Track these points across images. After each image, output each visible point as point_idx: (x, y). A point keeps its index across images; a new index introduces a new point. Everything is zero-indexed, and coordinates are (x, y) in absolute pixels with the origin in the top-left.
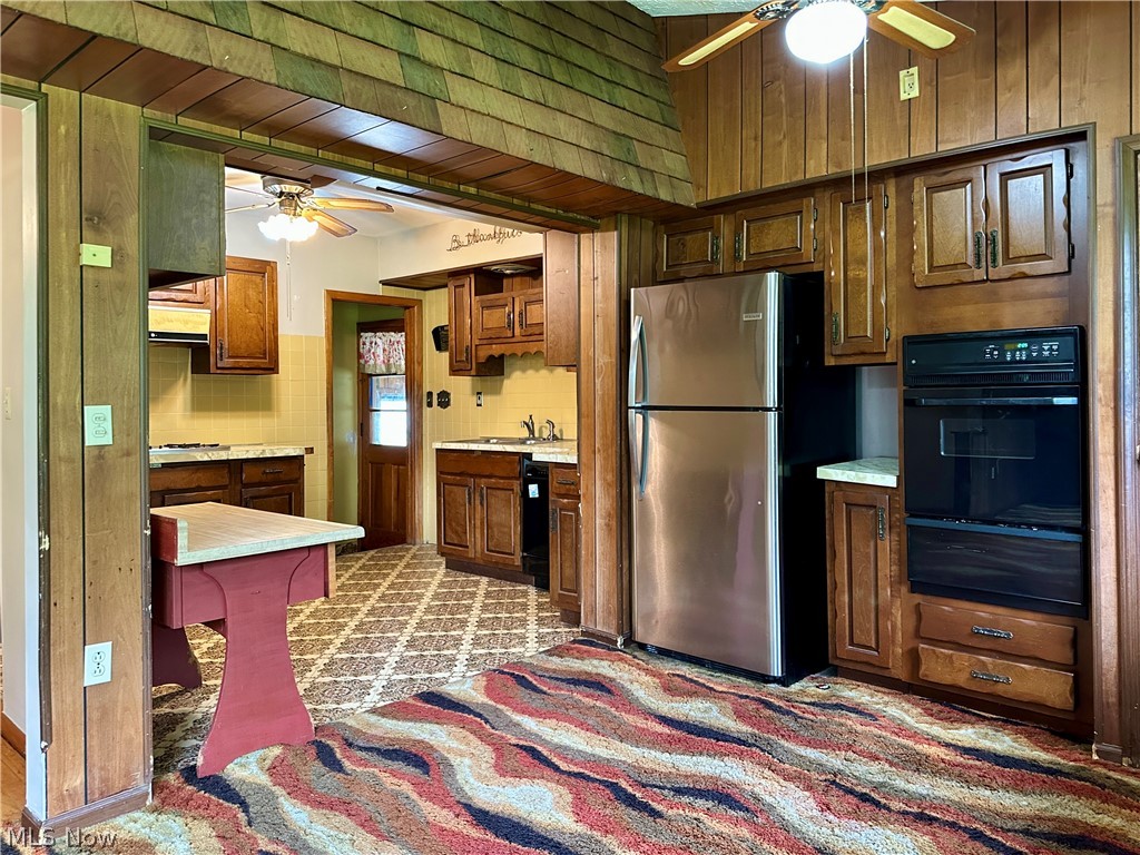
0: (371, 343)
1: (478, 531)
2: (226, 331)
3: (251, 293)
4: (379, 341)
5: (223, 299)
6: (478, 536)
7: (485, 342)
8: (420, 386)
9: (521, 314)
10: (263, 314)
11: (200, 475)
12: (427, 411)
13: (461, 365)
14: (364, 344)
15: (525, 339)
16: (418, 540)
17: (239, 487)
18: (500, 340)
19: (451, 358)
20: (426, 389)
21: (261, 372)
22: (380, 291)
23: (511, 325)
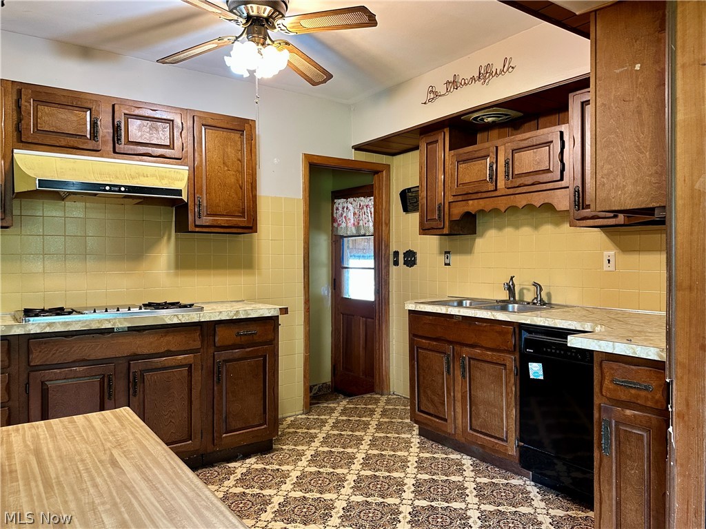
0: (343, 208)
1: (459, 405)
2: (204, 188)
3: (229, 150)
4: (350, 206)
5: (201, 155)
6: (459, 410)
7: (460, 198)
8: (388, 246)
9: (507, 163)
10: (242, 172)
11: (171, 338)
12: (393, 269)
13: (433, 224)
14: (337, 209)
15: (511, 191)
16: (385, 391)
17: (211, 350)
18: (479, 195)
19: (421, 217)
20: (393, 248)
21: (240, 231)
22: (352, 155)
23: (494, 177)
